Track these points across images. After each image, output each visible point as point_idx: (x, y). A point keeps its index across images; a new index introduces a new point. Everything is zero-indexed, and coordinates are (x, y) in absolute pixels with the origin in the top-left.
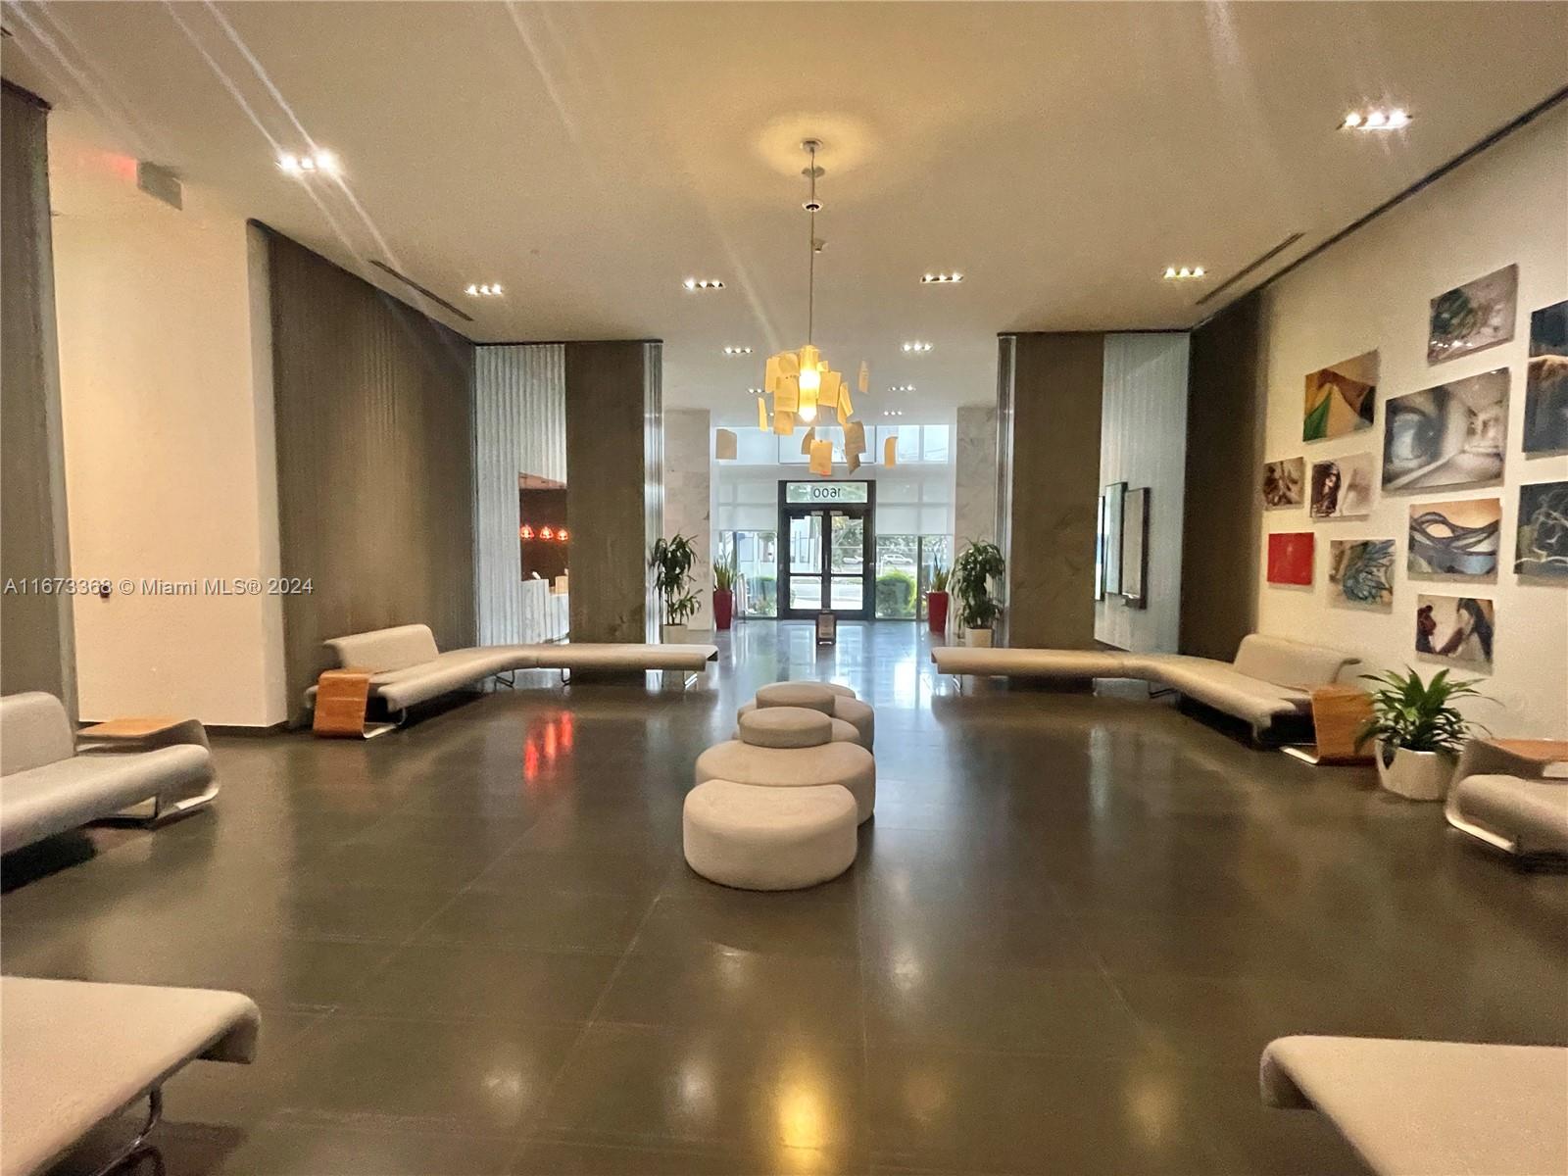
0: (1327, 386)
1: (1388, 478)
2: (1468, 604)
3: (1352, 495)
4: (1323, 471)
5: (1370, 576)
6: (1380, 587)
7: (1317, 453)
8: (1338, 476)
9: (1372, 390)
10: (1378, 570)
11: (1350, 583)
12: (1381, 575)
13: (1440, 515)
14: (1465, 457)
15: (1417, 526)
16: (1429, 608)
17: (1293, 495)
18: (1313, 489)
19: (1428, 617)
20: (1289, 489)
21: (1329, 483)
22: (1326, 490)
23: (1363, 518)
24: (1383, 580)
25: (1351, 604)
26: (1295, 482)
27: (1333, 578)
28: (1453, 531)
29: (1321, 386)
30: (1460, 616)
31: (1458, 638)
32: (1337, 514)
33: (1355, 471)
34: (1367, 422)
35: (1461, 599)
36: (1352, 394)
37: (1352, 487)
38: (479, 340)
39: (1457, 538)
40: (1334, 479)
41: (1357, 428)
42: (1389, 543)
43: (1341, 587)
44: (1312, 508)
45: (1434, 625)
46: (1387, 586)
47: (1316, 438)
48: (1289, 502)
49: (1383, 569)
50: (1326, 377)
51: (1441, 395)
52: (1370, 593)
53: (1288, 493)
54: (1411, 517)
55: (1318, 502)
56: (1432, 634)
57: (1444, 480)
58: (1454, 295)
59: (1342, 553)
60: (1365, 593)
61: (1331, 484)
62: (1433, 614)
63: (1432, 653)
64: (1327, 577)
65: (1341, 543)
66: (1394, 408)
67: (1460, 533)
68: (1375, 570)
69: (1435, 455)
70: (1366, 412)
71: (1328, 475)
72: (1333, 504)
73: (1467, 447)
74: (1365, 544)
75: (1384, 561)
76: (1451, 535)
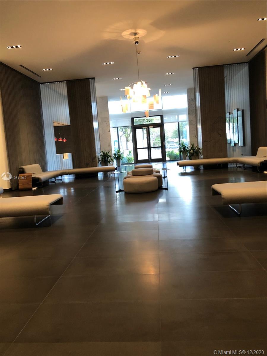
38: (41, 82)
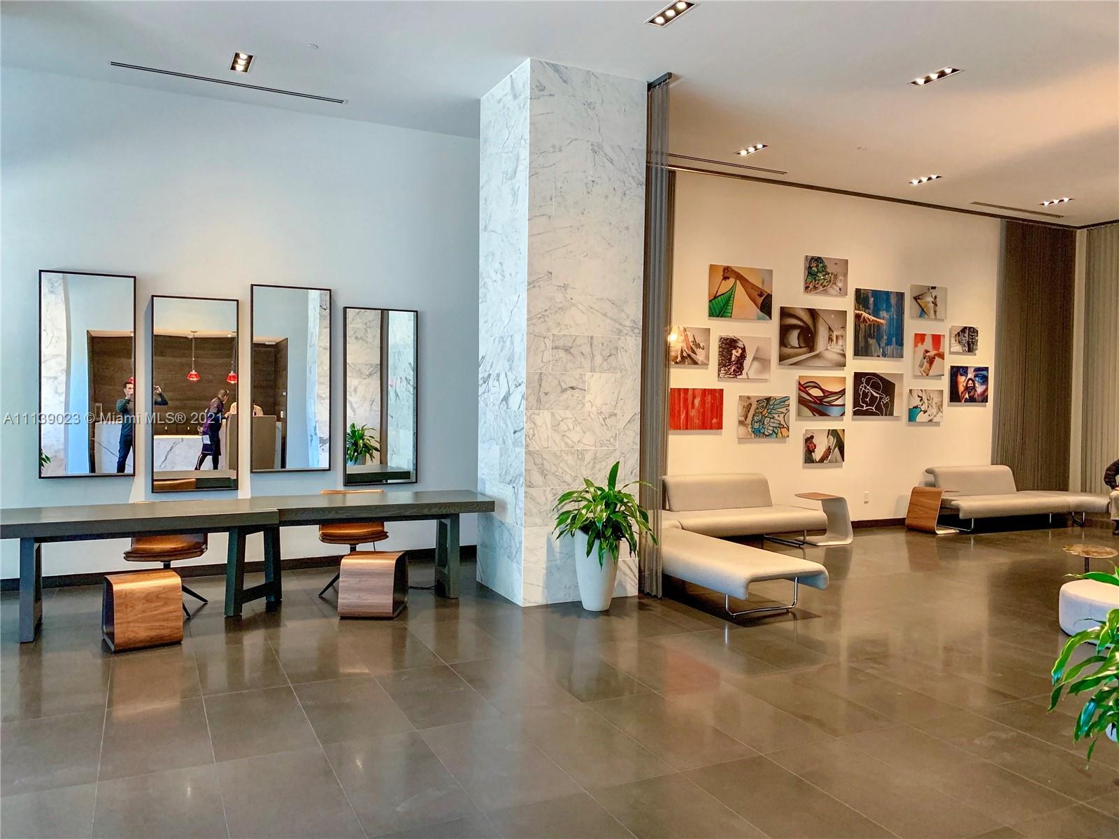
0: (732, 281)
1: (782, 358)
2: (834, 433)
3: (756, 364)
4: (729, 345)
5: (772, 420)
6: (781, 426)
7: (722, 328)
8: (744, 350)
9: (769, 296)
10: (779, 416)
11: (756, 426)
12: (781, 419)
13: (814, 382)
14: (826, 352)
15: (802, 387)
16: (812, 437)
17: (700, 356)
18: (721, 354)
19: (812, 442)
20: (694, 352)
21: (736, 353)
22: (733, 359)
23: (765, 381)
24: (783, 423)
25: (758, 439)
26: (698, 346)
27: (741, 423)
28: (824, 393)
29: (725, 278)
30: (828, 442)
31: (829, 450)
32: (744, 376)
33: (758, 347)
34: (768, 317)
35: (829, 430)
36: (755, 294)
37: (755, 359)
39: (825, 397)
40: (740, 351)
41: (759, 319)
42: (786, 399)
43: (750, 430)
44: (719, 371)
45: (815, 446)
46: (784, 424)
47: (722, 316)
48: (695, 363)
49: (783, 415)
50: (728, 272)
51: (813, 313)
52: (773, 431)
53: (692, 355)
54: (800, 383)
55: (725, 366)
56: (813, 451)
57: (817, 363)
58: (818, 260)
59: (751, 404)
60: (769, 431)
61: (738, 355)
62: (814, 441)
63: (813, 462)
64: (737, 422)
65: (749, 398)
66: (785, 313)
67: (827, 394)
68: (776, 416)
69: (812, 348)
70: (766, 308)
71: (735, 348)
72: (740, 368)
73: (829, 348)
74: (768, 399)
75: (784, 410)
76: (821, 394)
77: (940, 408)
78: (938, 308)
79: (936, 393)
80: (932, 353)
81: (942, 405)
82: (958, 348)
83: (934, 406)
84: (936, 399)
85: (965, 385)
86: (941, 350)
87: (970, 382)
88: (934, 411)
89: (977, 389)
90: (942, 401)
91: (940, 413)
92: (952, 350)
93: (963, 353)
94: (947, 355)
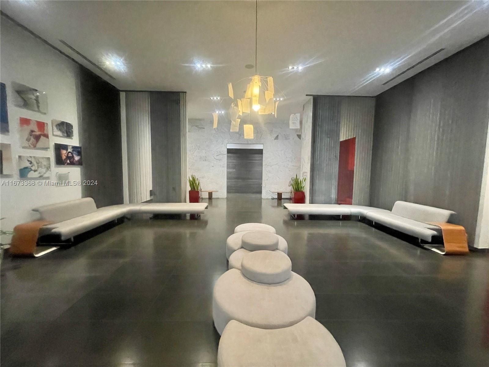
77: (48, 168)
78: (40, 105)
79: (45, 159)
80: (38, 133)
81: (50, 167)
82: (59, 133)
83: (43, 167)
84: (45, 163)
85: (66, 155)
86: (45, 132)
87: (70, 154)
88: (44, 170)
89: (75, 158)
90: (50, 164)
91: (49, 172)
92: (55, 133)
93: (63, 137)
94: (50, 135)
